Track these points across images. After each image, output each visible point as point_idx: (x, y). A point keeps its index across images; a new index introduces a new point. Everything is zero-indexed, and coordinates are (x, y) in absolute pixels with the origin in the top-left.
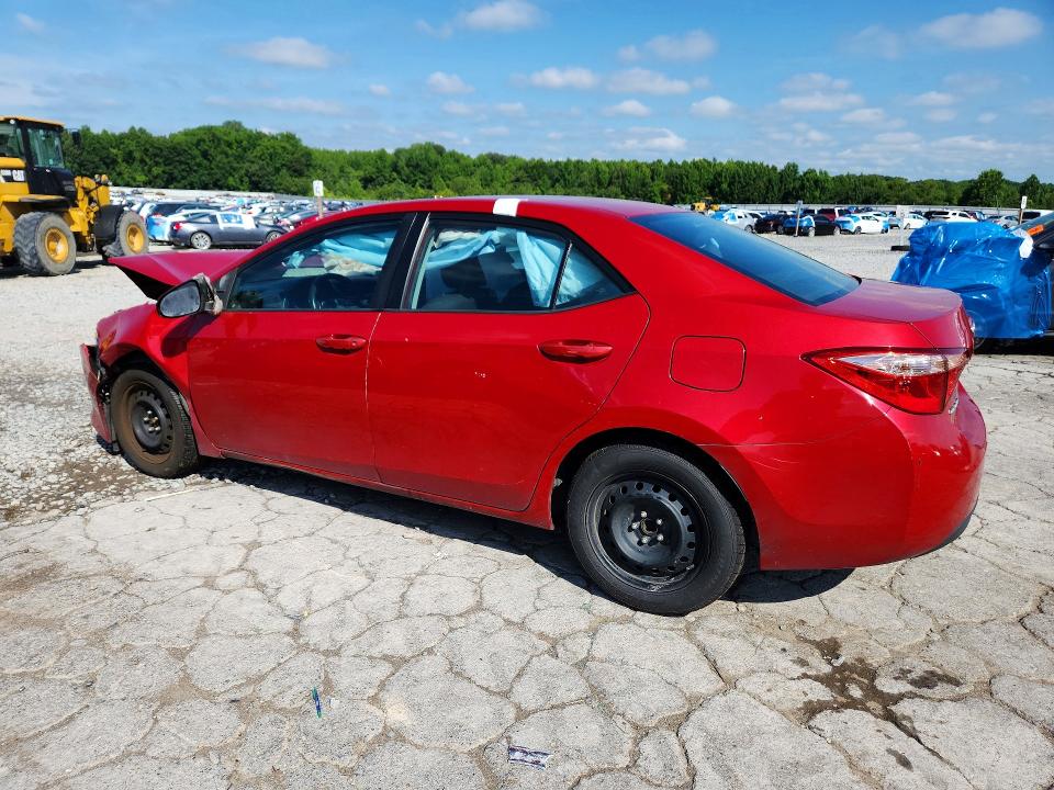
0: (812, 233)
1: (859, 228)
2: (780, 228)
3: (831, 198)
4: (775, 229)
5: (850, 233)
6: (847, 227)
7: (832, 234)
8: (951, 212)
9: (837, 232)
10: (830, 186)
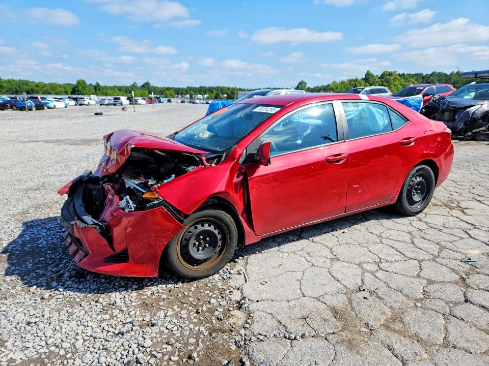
0: (34, 109)
1: (55, 106)
2: (14, 107)
3: (8, 91)
4: (11, 107)
5: (51, 108)
6: (49, 105)
7: (43, 109)
8: (85, 98)
9: (46, 108)
10: (5, 85)
